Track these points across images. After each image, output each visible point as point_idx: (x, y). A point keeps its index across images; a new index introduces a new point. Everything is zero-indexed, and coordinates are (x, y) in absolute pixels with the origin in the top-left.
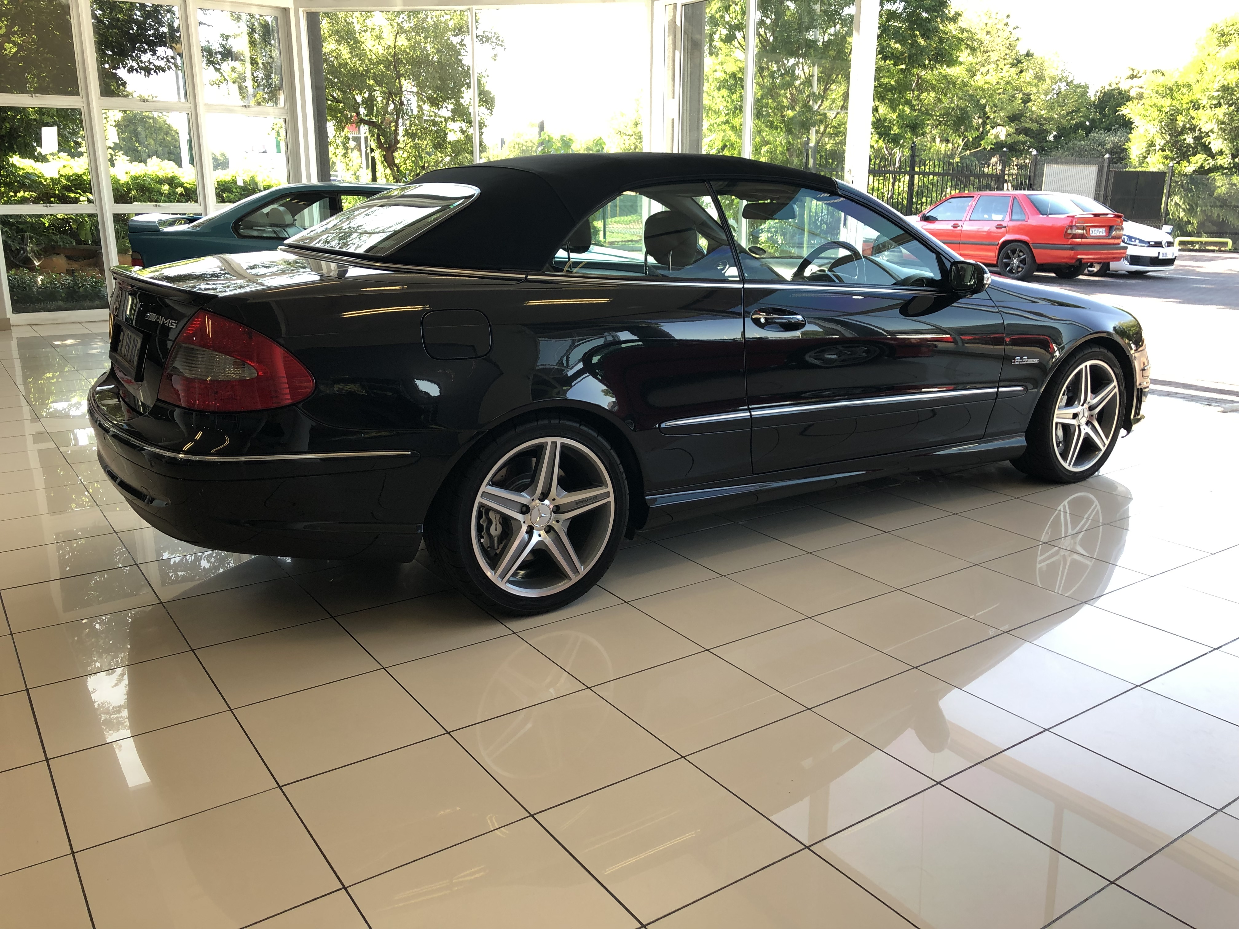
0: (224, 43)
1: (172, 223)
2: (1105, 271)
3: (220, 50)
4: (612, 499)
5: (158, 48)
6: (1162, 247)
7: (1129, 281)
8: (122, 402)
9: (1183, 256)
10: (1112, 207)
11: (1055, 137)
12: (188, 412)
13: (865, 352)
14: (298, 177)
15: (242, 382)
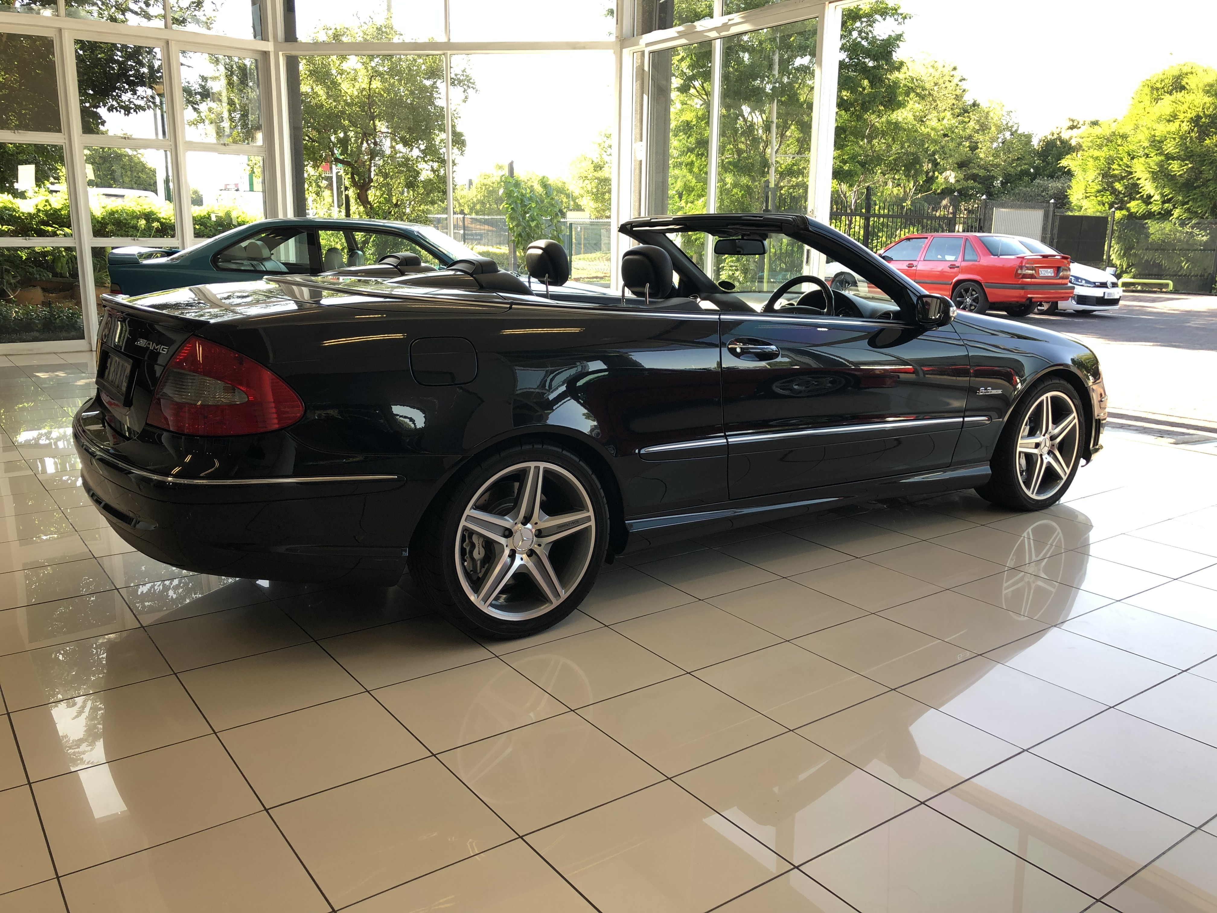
0: (203, 84)
1: (149, 256)
2: (1054, 310)
3: (200, 90)
4: (592, 523)
5: (139, 88)
6: (1107, 287)
7: (1076, 320)
8: (107, 427)
9: (1127, 297)
10: (1058, 248)
11: (1002, 182)
12: (176, 436)
13: (830, 382)
14: (275, 213)
15: (232, 406)
